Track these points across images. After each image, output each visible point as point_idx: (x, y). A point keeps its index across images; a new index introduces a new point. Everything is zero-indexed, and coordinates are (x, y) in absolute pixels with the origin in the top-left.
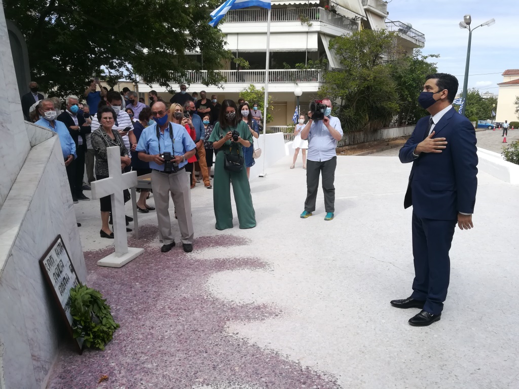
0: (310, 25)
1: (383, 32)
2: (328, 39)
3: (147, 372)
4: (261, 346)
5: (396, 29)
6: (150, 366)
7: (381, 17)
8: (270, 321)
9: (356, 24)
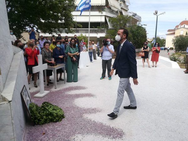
0: (102, 13)
1: (127, 16)
2: (108, 18)
3: (58, 131)
4: (96, 121)
5: (132, 15)
6: (59, 129)
7: (126, 11)
8: (98, 113)
9: (118, 13)
